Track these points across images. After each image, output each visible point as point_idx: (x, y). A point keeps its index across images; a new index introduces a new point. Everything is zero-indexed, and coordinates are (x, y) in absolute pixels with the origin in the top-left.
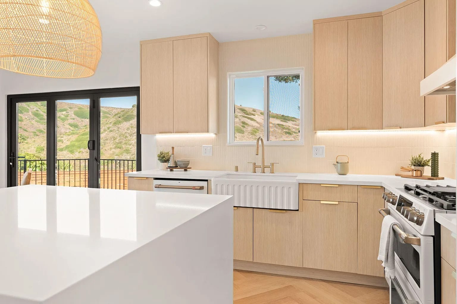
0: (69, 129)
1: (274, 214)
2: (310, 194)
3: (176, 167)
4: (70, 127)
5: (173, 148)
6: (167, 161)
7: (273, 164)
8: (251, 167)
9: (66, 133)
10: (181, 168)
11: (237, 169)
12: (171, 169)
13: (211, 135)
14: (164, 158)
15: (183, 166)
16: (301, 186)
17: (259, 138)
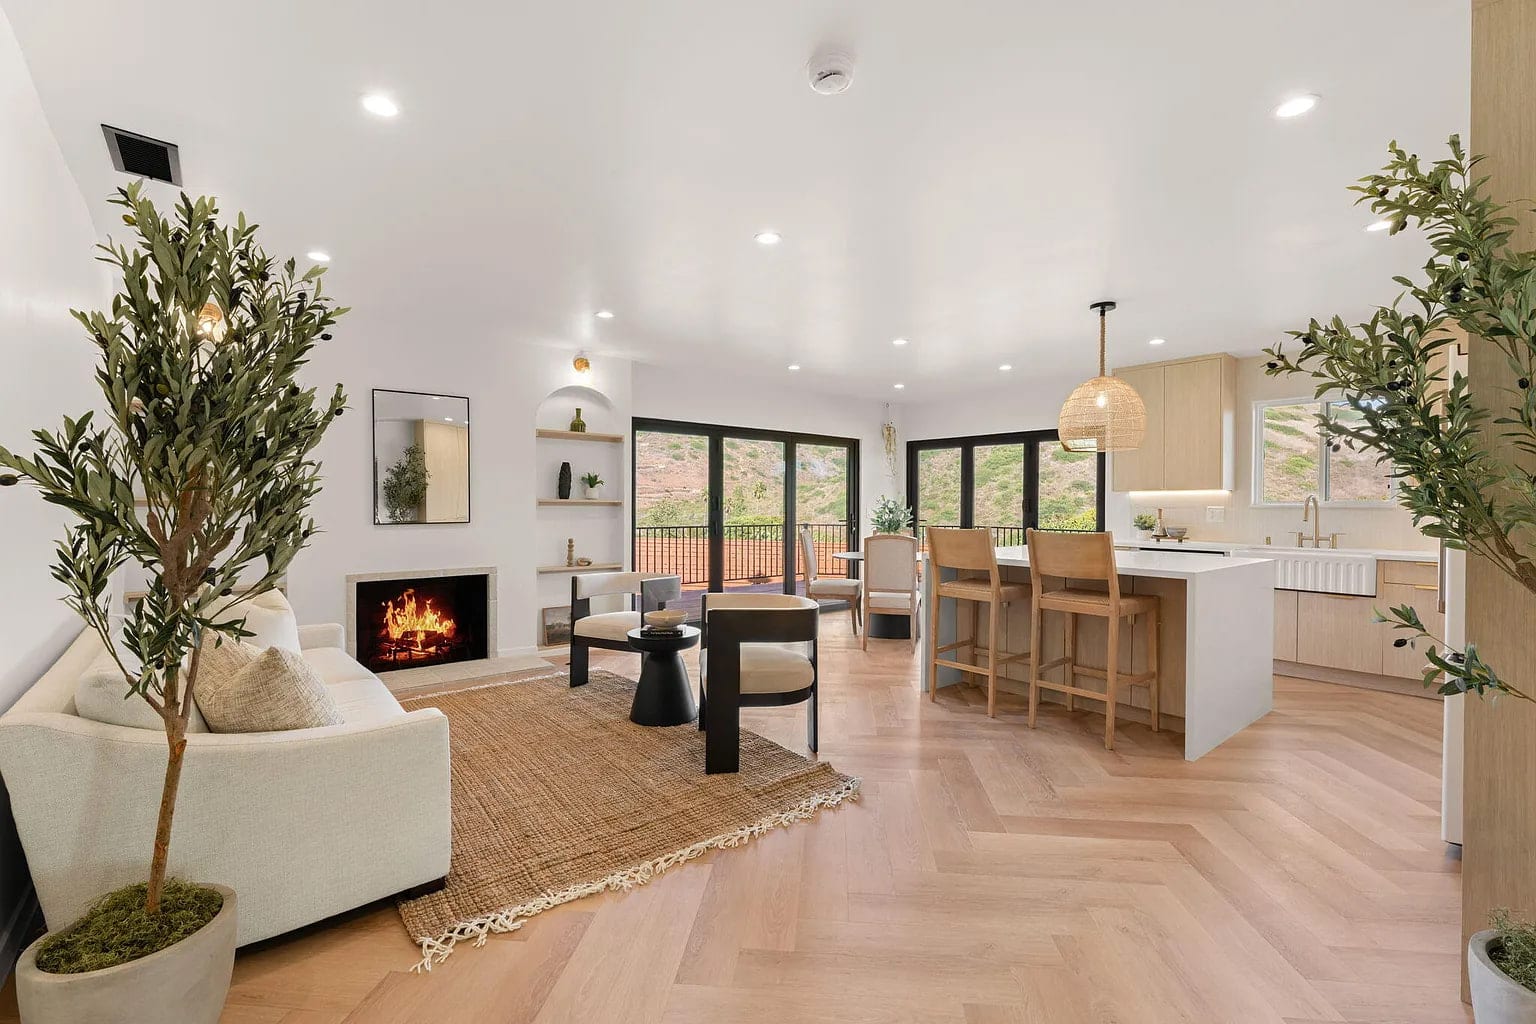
0: (834, 469)
1: (1332, 600)
2: (1398, 576)
3: (1165, 536)
4: (835, 466)
5: (1160, 510)
6: (1150, 528)
7: (1334, 536)
8: (1296, 539)
9: (829, 478)
10: (1173, 537)
11: (1268, 541)
12: (1158, 538)
13: (1225, 493)
14: (1144, 525)
15: (1177, 534)
16: (1381, 563)
17: (1308, 500)
